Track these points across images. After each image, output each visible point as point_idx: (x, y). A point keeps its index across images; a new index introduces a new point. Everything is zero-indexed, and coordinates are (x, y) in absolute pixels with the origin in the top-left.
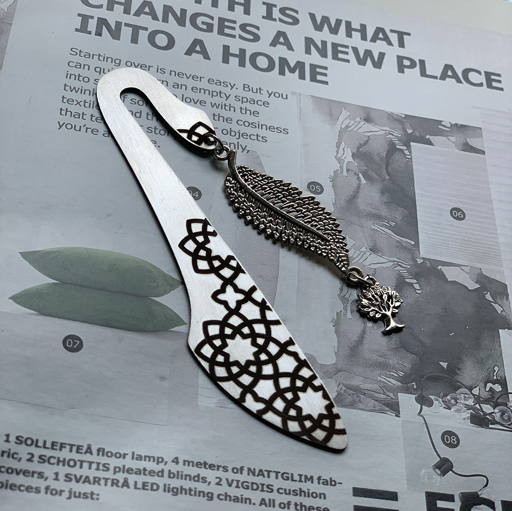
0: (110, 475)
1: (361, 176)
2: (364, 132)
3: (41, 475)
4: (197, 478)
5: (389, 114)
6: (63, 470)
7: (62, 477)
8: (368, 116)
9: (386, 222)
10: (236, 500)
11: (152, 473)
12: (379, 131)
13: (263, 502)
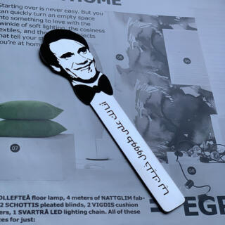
0: (39, 208)
1: (140, 48)
2: (140, 27)
3: (7, 213)
4: (79, 205)
5: (151, 16)
6: (18, 209)
7: (17, 212)
8: (142, 19)
9: (154, 69)
10: (98, 212)
11: (58, 205)
12: (147, 26)
13: (110, 212)
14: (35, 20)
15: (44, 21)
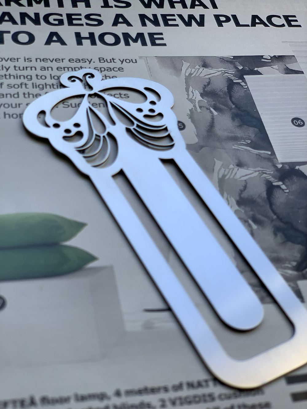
1: (212, 109)
2: (205, 76)
5: (220, 58)
8: (205, 63)
9: (243, 141)
12: (216, 73)
14: (17, 77)
15: (34, 78)
